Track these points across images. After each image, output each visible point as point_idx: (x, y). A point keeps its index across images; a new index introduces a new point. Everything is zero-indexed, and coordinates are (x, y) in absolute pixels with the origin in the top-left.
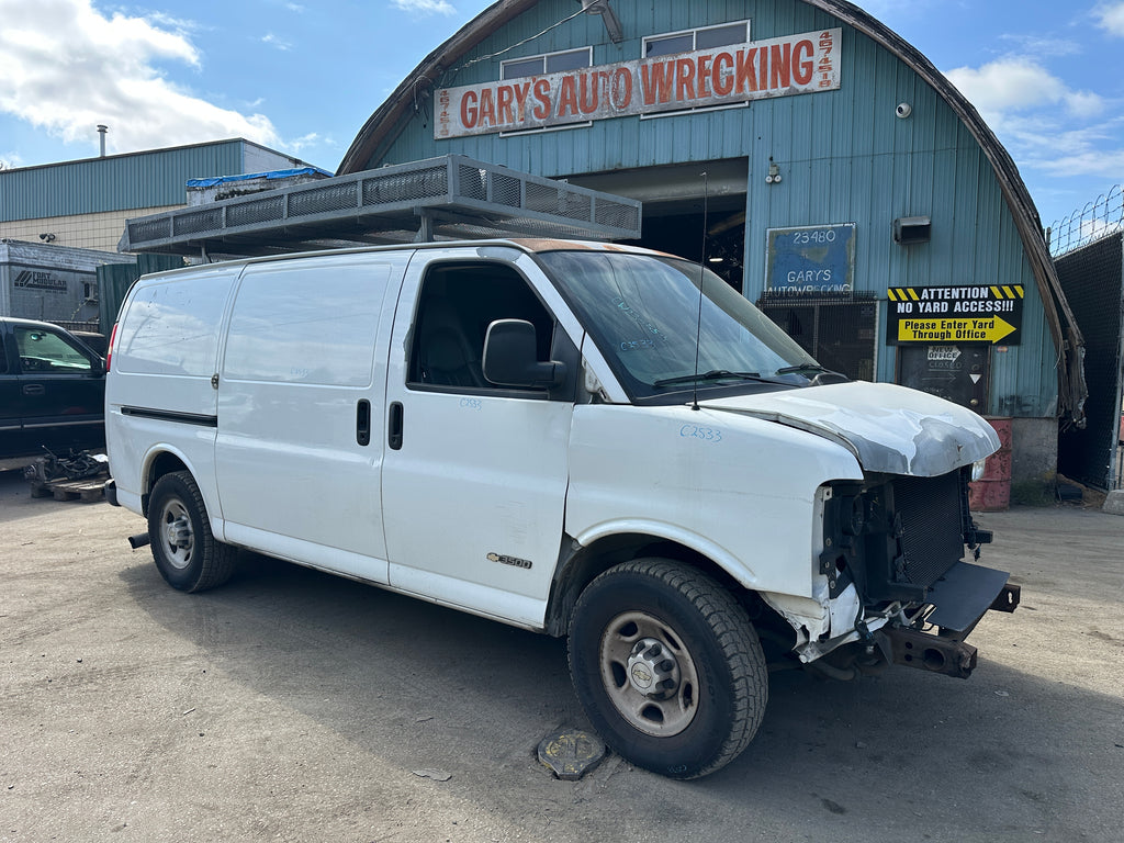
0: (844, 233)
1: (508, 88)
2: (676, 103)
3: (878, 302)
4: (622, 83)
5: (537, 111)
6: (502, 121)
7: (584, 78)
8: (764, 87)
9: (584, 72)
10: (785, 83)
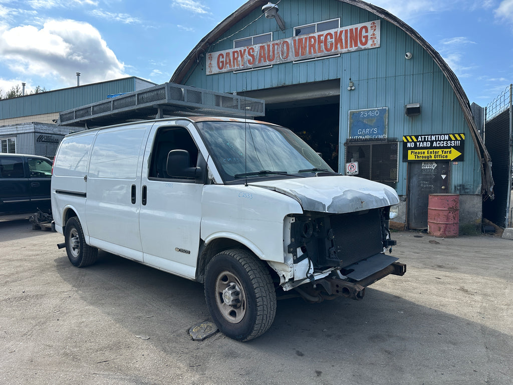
0: (383, 111)
1: (237, 52)
2: (308, 56)
3: (399, 143)
4: (285, 48)
5: (249, 61)
6: (234, 66)
7: (269, 46)
8: (346, 47)
9: (269, 43)
10: (356, 45)
